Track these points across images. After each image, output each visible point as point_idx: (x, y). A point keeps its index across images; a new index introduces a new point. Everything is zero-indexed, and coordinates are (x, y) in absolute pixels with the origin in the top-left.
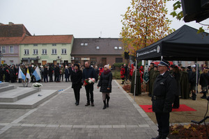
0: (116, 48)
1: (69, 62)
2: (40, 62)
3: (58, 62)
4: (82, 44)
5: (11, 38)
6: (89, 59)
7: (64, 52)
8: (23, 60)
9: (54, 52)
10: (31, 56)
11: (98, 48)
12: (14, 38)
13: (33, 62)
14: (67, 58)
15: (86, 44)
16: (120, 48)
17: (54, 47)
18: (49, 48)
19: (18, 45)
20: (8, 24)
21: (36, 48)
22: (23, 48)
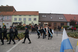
0: (60, 18)
1: (38, 25)
2: (22, 24)
3: (32, 24)
4: (43, 16)
5: (7, 12)
6: (48, 23)
7: (35, 19)
8: (14, 23)
9: (30, 19)
10: (18, 21)
11: (51, 18)
12: (9, 12)
13: (18, 24)
14: (37, 22)
15: (45, 16)
16: (62, 18)
17: (30, 17)
18: (27, 17)
19: (11, 15)
20: (6, 6)
21: (20, 17)
22: (14, 17)
